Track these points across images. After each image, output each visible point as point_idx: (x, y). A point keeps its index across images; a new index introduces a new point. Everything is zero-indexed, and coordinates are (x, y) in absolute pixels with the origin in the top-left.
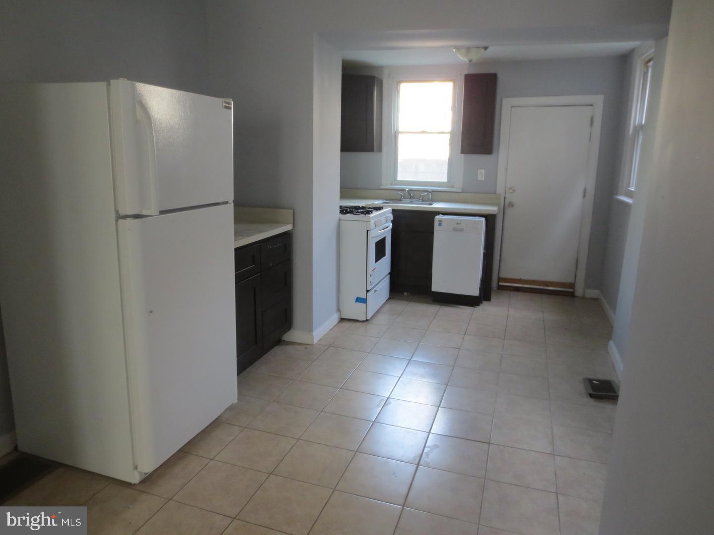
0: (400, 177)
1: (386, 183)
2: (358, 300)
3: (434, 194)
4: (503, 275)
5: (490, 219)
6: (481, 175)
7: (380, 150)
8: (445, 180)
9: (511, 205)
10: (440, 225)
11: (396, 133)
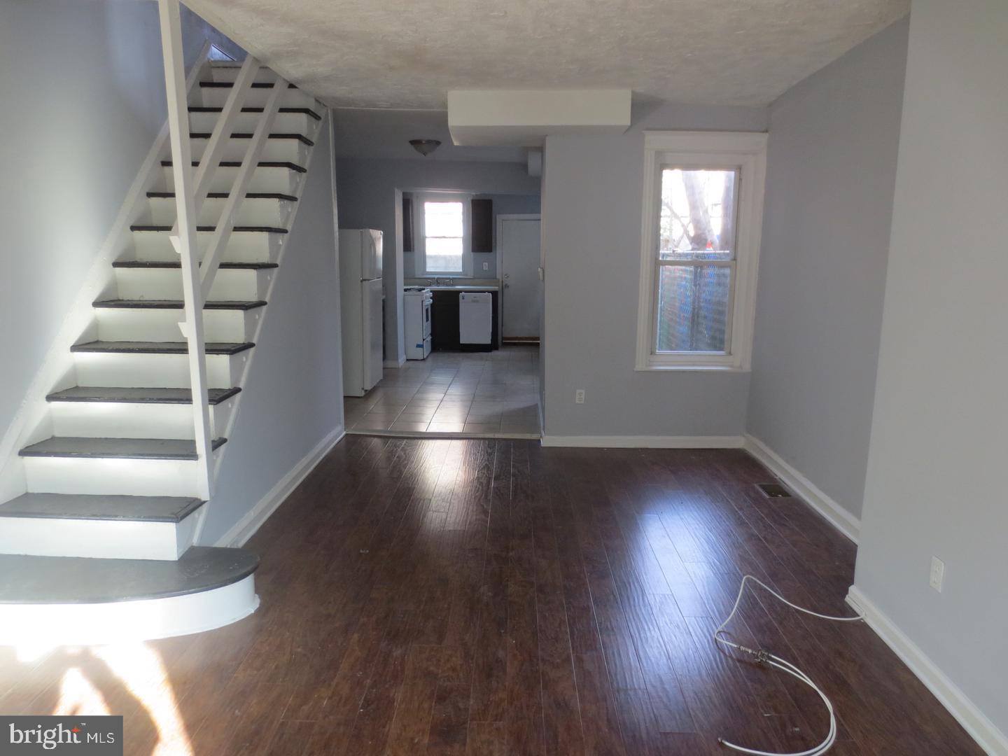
0: (428, 270)
1: (418, 274)
2: (418, 346)
3: (454, 280)
4: (506, 335)
5: (495, 294)
6: (486, 266)
7: (413, 251)
8: (461, 270)
9: (507, 286)
10: (463, 298)
11: (424, 238)
